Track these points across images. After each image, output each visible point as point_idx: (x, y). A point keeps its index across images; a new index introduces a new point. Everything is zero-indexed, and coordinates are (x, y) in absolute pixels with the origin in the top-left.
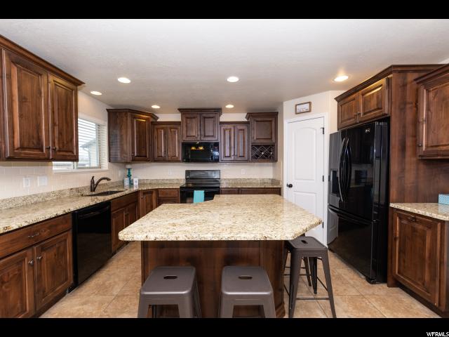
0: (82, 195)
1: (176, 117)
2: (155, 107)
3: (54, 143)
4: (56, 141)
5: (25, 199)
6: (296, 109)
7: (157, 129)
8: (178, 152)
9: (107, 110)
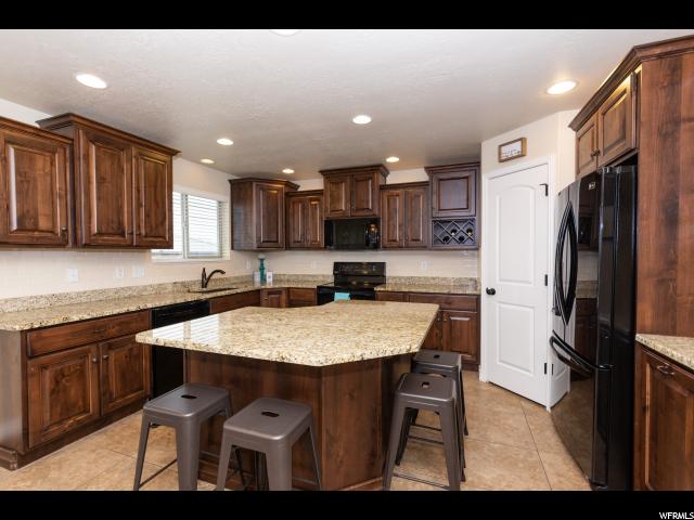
0: (189, 291)
1: (317, 184)
2: (288, 171)
3: (139, 227)
4: (143, 225)
5: (117, 291)
6: (500, 153)
7: (294, 203)
8: (320, 237)
9: (230, 181)
